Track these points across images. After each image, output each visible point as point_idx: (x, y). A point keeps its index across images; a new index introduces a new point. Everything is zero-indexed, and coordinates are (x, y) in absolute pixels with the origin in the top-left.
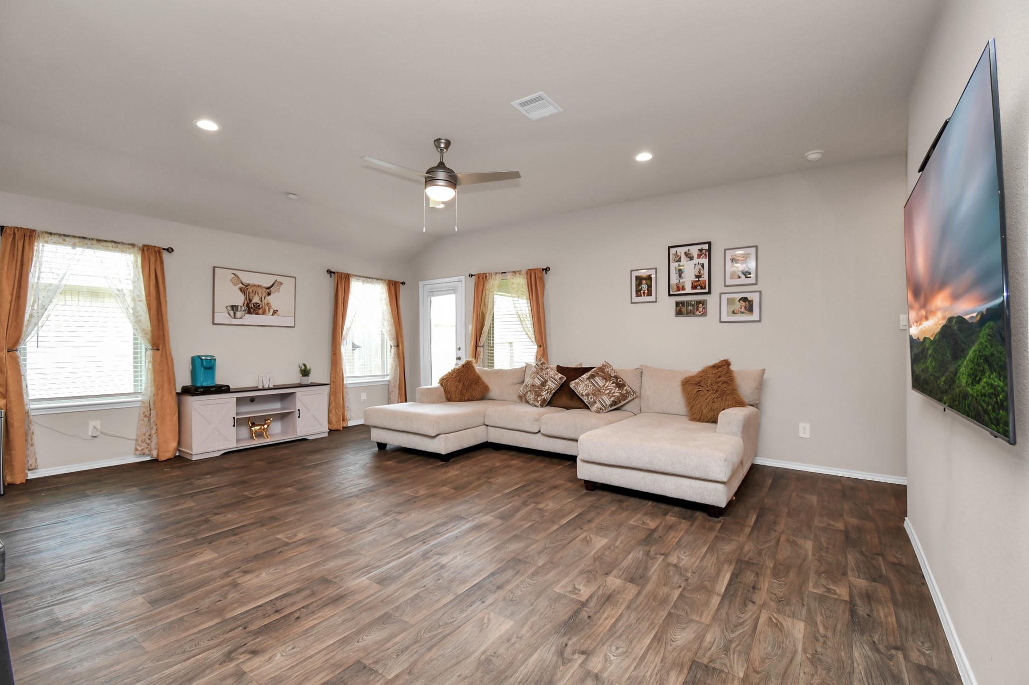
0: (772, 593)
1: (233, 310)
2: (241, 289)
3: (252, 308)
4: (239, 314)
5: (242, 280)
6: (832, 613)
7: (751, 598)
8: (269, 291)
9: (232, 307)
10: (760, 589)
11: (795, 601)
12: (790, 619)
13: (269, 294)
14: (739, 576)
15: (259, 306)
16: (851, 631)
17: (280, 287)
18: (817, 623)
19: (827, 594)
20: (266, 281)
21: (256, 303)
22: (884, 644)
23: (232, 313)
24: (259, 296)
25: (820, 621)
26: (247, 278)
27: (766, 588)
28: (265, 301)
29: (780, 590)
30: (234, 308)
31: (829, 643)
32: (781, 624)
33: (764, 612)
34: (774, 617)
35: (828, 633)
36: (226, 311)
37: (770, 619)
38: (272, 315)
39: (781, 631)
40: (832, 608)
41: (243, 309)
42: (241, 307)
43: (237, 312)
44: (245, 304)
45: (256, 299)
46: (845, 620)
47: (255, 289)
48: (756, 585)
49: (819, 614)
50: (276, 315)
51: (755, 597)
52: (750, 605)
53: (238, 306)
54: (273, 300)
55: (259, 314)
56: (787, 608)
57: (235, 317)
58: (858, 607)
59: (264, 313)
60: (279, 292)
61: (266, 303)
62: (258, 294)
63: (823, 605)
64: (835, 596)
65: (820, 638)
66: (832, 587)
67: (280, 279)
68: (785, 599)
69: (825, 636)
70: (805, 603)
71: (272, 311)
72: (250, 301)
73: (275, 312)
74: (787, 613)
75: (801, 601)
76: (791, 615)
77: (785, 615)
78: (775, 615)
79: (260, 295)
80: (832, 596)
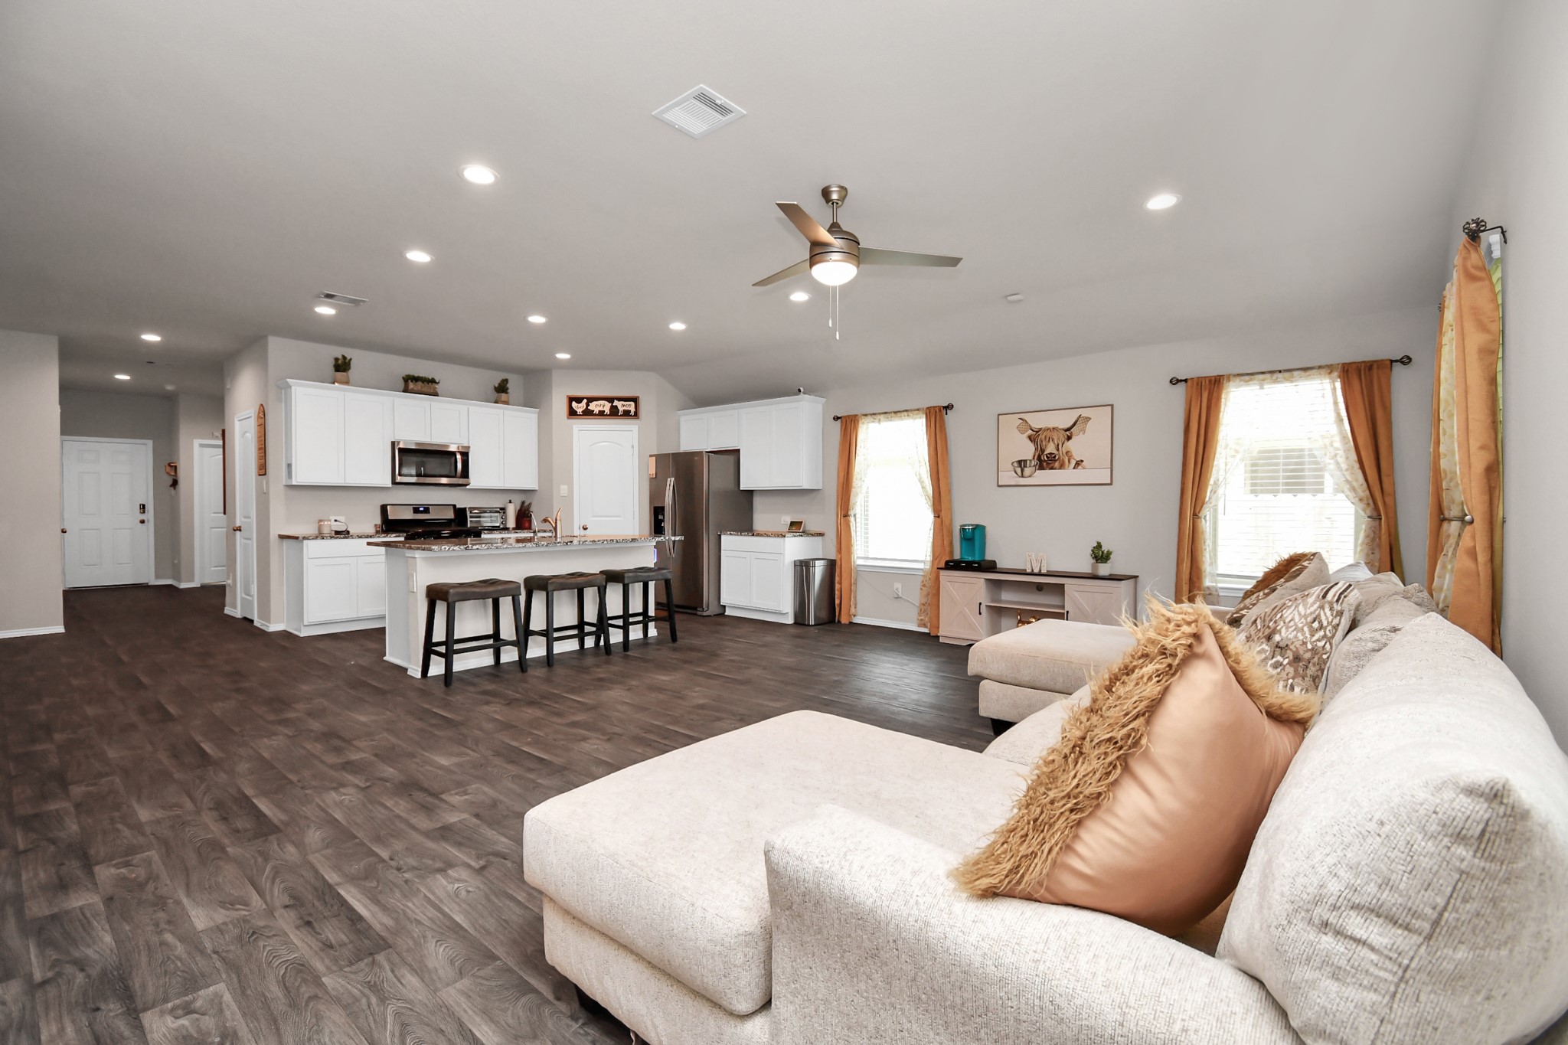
0: (274, 935)
1: (1021, 467)
2: (1030, 438)
3: (1045, 462)
4: (1027, 471)
5: (1032, 425)
6: (163, 970)
7: (297, 909)
8: (1069, 433)
9: (1019, 462)
10: (298, 928)
11: (232, 948)
12: (221, 921)
13: (1069, 438)
14: (350, 922)
15: (1055, 457)
16: (123, 964)
17: (1086, 424)
18: (180, 941)
19: (186, 998)
20: (1064, 420)
21: (1051, 454)
22: (65, 977)
23: (1019, 470)
24: (1054, 443)
25: (176, 947)
26: (1038, 421)
27: (292, 936)
28: (1063, 450)
29: (269, 948)
30: (1022, 464)
31: (150, 928)
32: (228, 909)
33: (261, 906)
34: (244, 910)
35: (157, 940)
36: (1011, 468)
37: (246, 904)
38: (1074, 468)
39: (221, 902)
40: (167, 980)
41: (1033, 463)
42: (1030, 461)
43: (1026, 469)
44: (1036, 457)
45: (1050, 449)
46: (137, 974)
47: (1048, 434)
48: (310, 930)
49: (184, 956)
50: (1080, 467)
51: (292, 914)
52: (287, 900)
53: (1026, 461)
54: (1076, 447)
55: (1055, 469)
56: (237, 931)
57: (1022, 476)
58: (121, 1014)
59: (1062, 467)
60: (1084, 433)
61: (1064, 453)
62: (1053, 440)
63: (186, 975)
64: (170, 1005)
65: (167, 927)
66: (184, 1022)
67: (1085, 413)
68: (249, 941)
69: (160, 933)
70: (215, 956)
71: (1073, 463)
72: (1043, 451)
73: (1078, 463)
74: (231, 926)
75: (224, 954)
76: (223, 927)
77: (232, 922)
78: (244, 913)
79: (1056, 442)
80: (177, 1002)
